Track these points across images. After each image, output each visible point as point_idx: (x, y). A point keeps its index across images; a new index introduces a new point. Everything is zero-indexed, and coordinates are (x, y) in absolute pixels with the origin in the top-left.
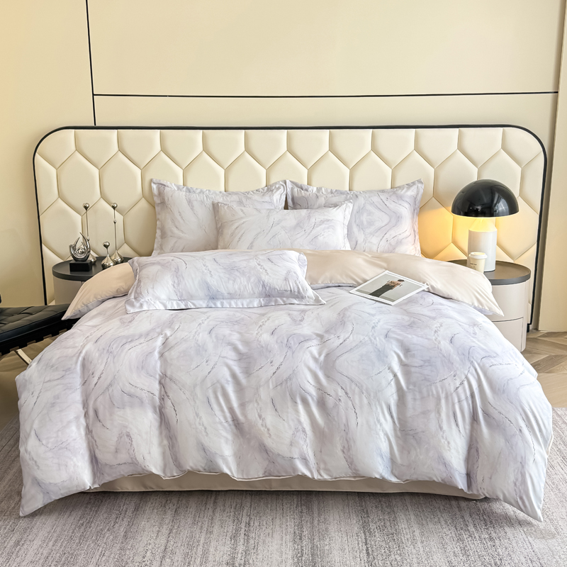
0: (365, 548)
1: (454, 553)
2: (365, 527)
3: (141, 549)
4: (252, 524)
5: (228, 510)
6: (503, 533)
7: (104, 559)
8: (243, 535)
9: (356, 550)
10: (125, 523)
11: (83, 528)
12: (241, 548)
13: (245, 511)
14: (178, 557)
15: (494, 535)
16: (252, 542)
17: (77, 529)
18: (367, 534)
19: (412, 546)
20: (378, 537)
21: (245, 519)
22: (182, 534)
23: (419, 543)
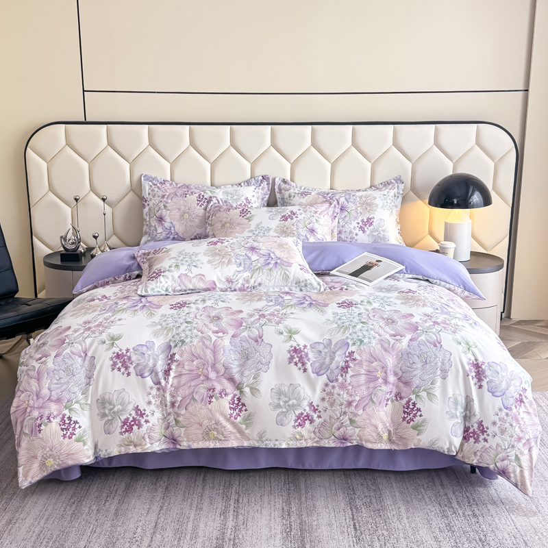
0: (352, 523)
1: (439, 528)
2: (351, 503)
3: (132, 526)
4: (241, 501)
5: (217, 487)
6: (485, 510)
7: (95, 535)
8: (232, 512)
9: (343, 525)
10: (116, 501)
11: (74, 506)
12: (230, 524)
13: (234, 489)
14: (169, 533)
15: (477, 512)
16: (241, 517)
17: (69, 507)
18: (354, 510)
19: (398, 522)
20: (365, 514)
21: (234, 497)
22: (172, 511)
23: (405, 519)
